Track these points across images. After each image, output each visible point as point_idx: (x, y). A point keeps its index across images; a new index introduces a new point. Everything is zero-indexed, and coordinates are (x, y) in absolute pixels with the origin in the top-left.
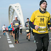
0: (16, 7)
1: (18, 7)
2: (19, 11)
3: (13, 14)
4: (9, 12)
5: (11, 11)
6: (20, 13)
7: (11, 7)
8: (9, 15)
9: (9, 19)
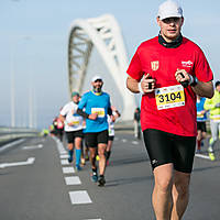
0: (99, 30)
1: (109, 31)
2: (113, 49)
3: (87, 63)
4: (70, 53)
5: (79, 50)
6: (115, 57)
7: (78, 32)
8: (70, 66)
9: (71, 82)
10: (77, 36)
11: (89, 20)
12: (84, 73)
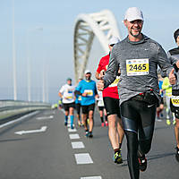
0: (99, 23)
1: (107, 23)
3: (89, 50)
4: (75, 41)
5: (83, 39)
7: (82, 24)
8: (75, 52)
9: (76, 65)
10: (82, 28)
11: (91, 15)
12: (87, 58)
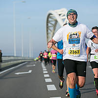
0: (60, 15)
1: (64, 15)
3: (54, 29)
4: (47, 25)
8: (47, 31)
9: (47, 38)
10: (51, 17)
11: (56, 11)
12: (53, 34)
